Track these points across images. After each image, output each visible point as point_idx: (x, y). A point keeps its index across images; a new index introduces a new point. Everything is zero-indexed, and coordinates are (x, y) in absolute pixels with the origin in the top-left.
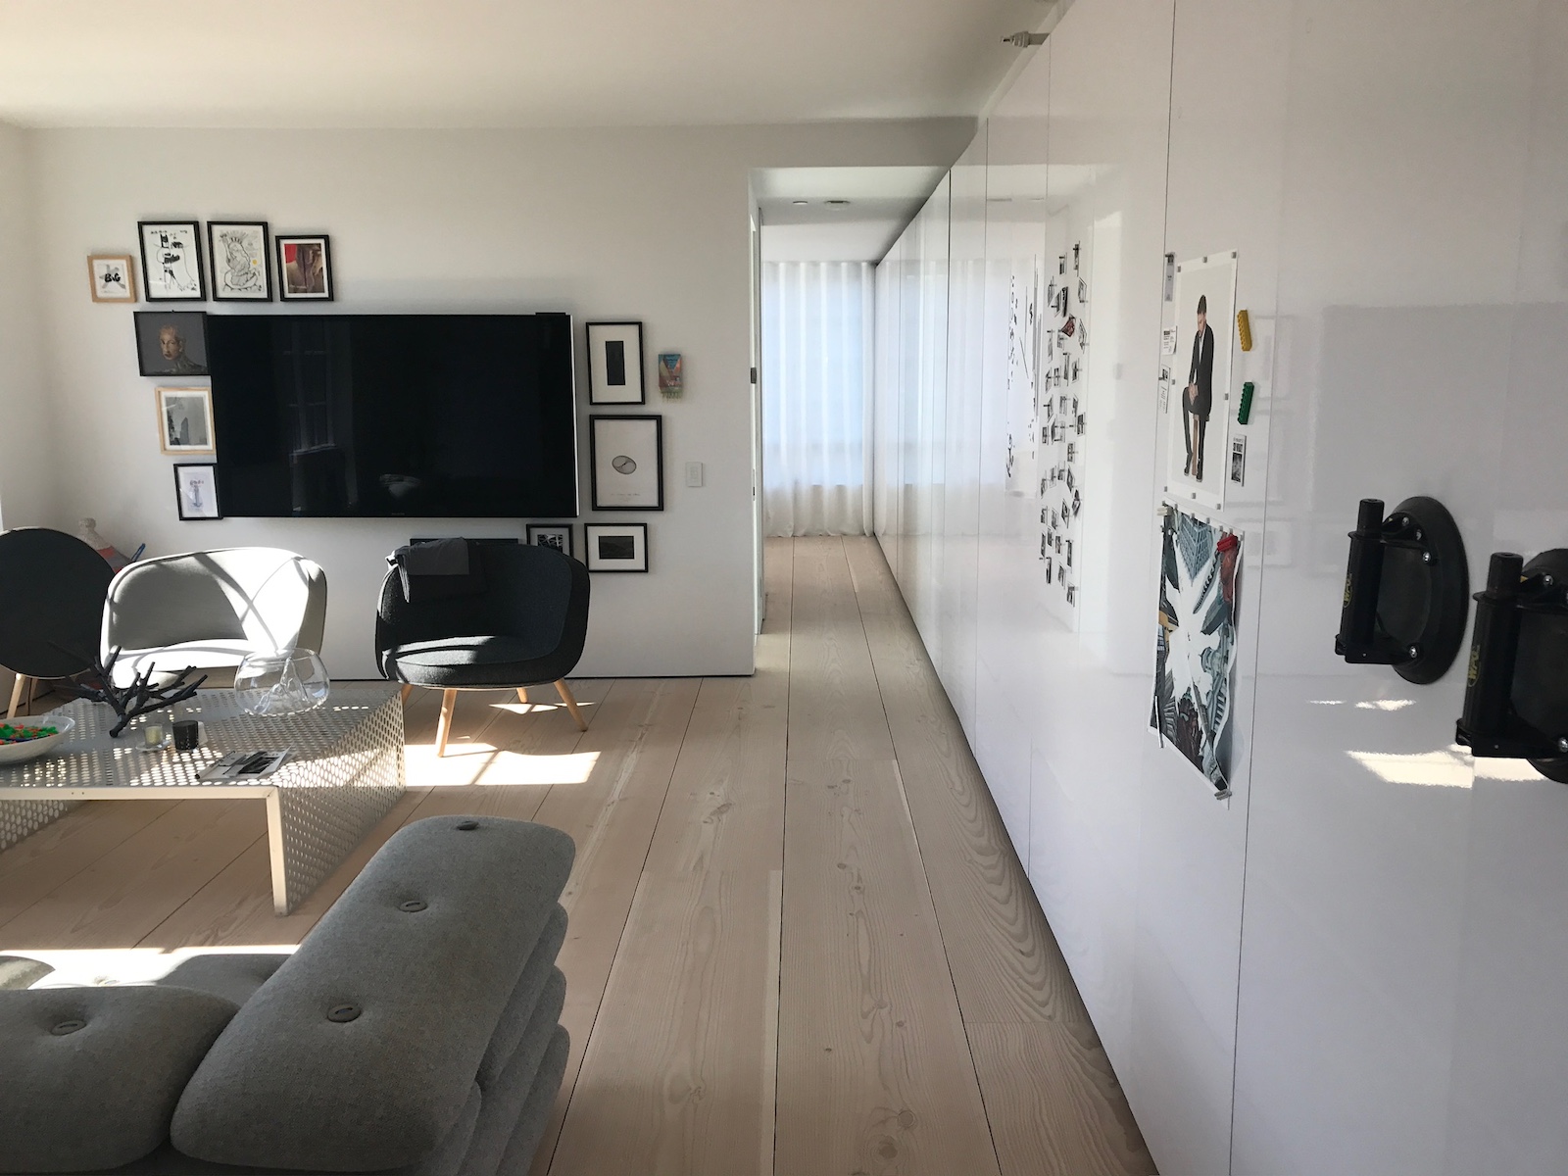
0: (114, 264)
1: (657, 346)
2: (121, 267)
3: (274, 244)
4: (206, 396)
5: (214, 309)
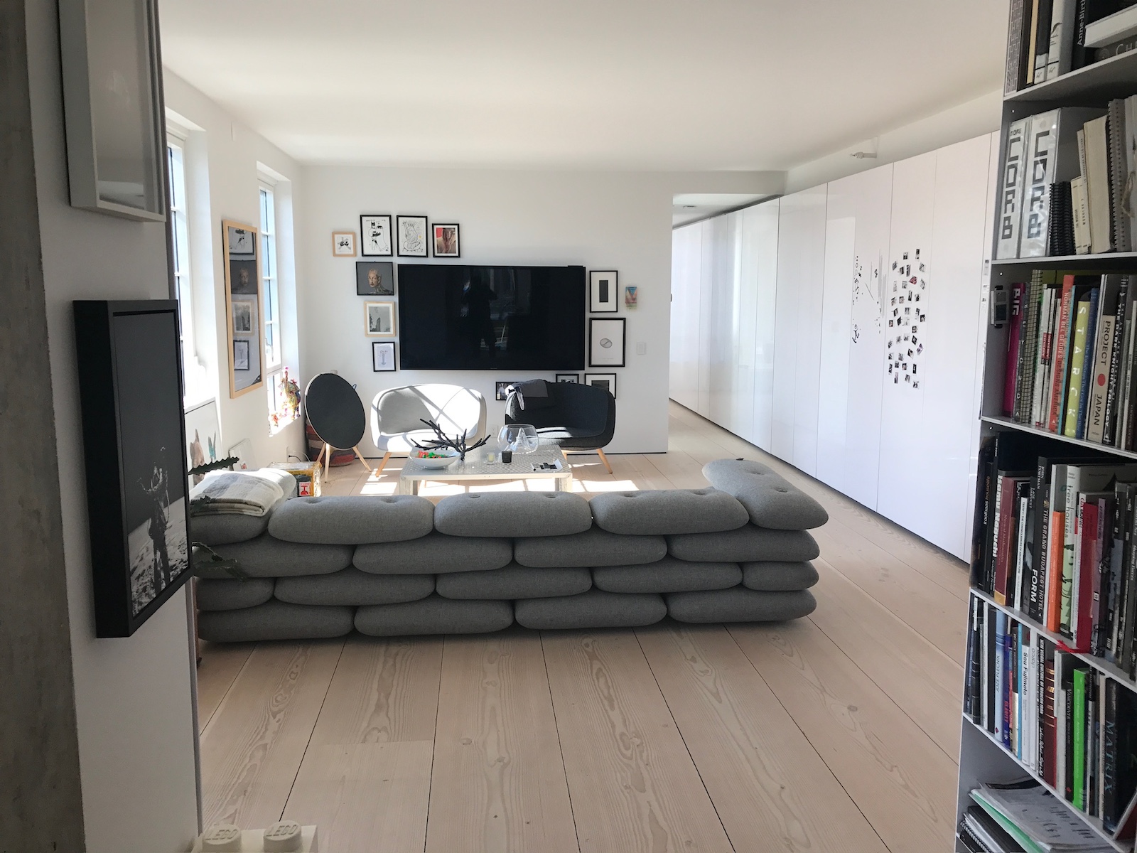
0: (345, 236)
1: (624, 283)
3: (431, 227)
4: (391, 306)
5: (397, 261)
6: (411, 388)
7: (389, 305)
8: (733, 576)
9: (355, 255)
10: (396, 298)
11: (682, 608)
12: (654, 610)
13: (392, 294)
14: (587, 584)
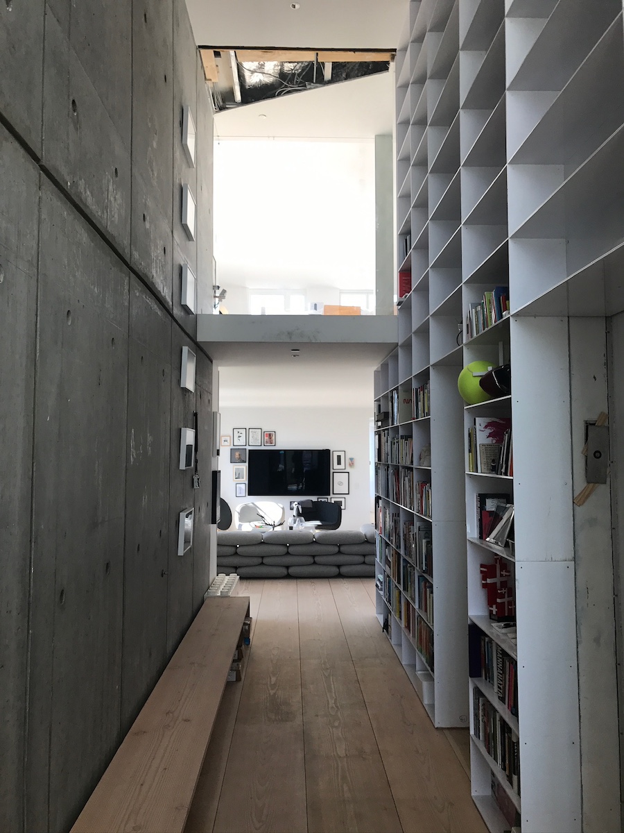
0: (226, 438)
1: (348, 456)
2: (228, 439)
3: (263, 433)
4: (245, 468)
5: (248, 448)
6: (253, 503)
7: (244, 467)
8: (361, 559)
9: (230, 445)
10: (247, 464)
11: (344, 570)
12: (334, 570)
13: (245, 462)
14: (312, 561)
